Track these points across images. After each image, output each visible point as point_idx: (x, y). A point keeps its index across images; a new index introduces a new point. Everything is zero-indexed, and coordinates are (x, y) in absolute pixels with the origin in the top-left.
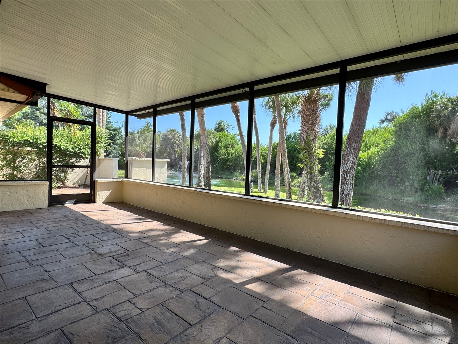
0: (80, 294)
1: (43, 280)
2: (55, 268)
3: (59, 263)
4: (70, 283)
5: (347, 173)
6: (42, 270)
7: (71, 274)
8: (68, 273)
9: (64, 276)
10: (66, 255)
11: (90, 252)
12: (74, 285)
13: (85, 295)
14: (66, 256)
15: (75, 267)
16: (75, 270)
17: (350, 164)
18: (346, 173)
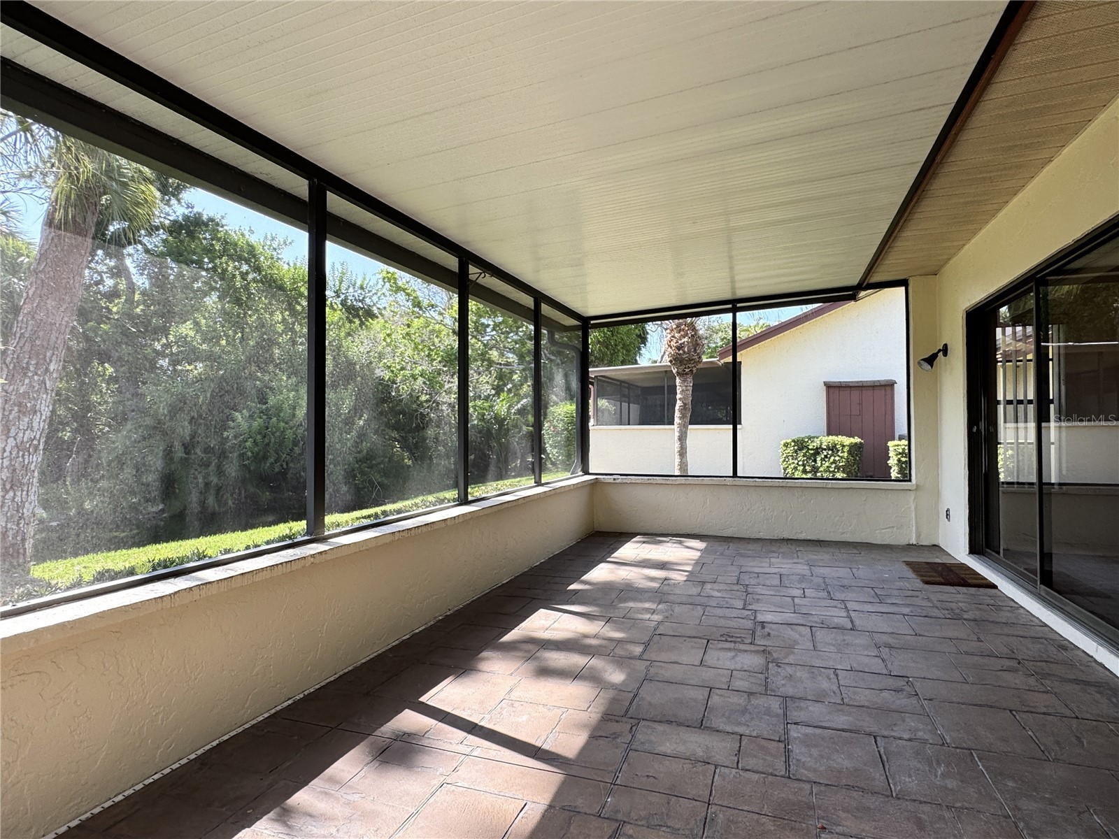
0: (849, 617)
1: (890, 647)
2: (866, 660)
3: (855, 665)
4: (854, 630)
5: (31, 450)
6: (889, 666)
7: (844, 640)
8: (847, 644)
9: (857, 641)
10: (830, 679)
11: (779, 667)
12: (850, 626)
13: (844, 614)
14: (832, 676)
15: (832, 649)
16: (834, 645)
17: (39, 422)
18: (29, 451)
